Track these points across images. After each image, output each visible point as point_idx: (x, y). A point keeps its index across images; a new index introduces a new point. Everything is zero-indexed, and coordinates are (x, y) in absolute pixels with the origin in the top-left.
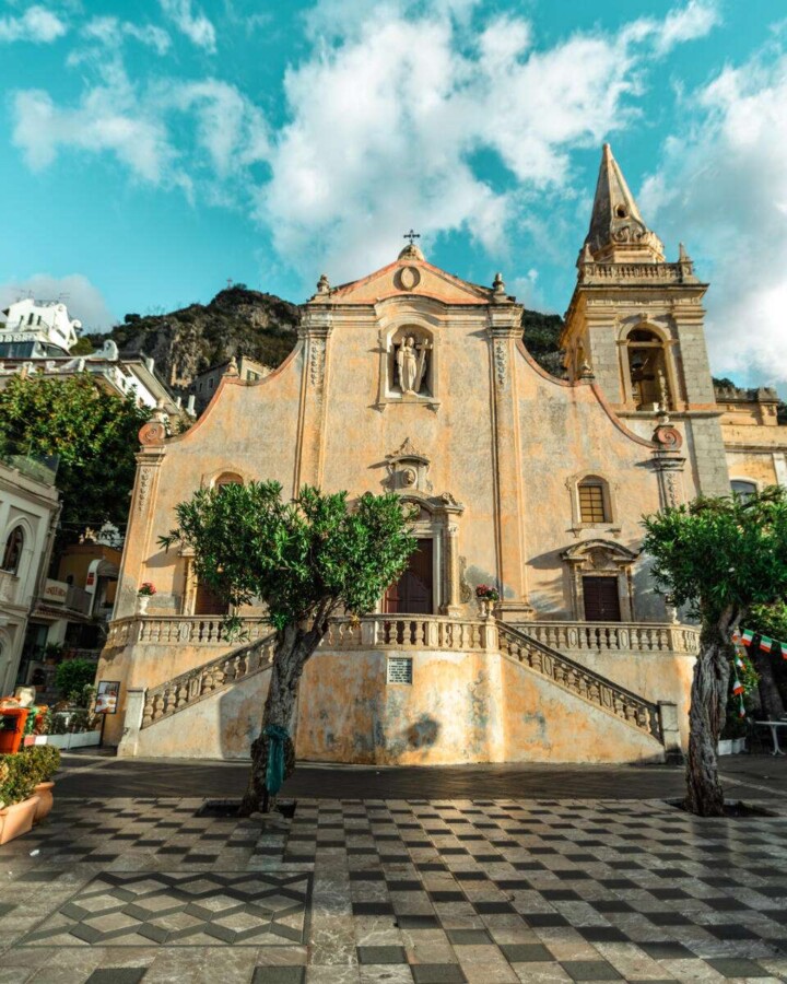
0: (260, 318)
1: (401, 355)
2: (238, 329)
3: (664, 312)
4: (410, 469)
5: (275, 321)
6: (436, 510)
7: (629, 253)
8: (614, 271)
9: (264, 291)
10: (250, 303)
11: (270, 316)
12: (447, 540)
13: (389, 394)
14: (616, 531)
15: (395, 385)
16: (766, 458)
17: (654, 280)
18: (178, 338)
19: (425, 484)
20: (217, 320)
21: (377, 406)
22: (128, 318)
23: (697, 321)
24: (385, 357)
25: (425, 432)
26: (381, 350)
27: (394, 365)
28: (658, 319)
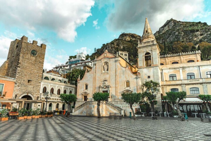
0: (128, 39)
1: (105, 66)
2: (123, 42)
3: (150, 50)
4: (105, 82)
5: (131, 38)
6: (108, 87)
7: (147, 39)
8: (143, 44)
9: (128, 33)
10: (126, 36)
11: (130, 38)
12: (109, 90)
13: (103, 72)
14: (130, 88)
15: (104, 70)
16: (178, 70)
17: (149, 44)
18: (110, 48)
19: (107, 83)
20: (119, 42)
21: (102, 74)
22: (103, 45)
23: (156, 50)
24: (103, 67)
25: (107, 77)
26: (102, 66)
27: (104, 68)
28: (149, 51)
